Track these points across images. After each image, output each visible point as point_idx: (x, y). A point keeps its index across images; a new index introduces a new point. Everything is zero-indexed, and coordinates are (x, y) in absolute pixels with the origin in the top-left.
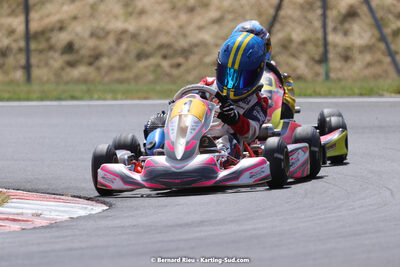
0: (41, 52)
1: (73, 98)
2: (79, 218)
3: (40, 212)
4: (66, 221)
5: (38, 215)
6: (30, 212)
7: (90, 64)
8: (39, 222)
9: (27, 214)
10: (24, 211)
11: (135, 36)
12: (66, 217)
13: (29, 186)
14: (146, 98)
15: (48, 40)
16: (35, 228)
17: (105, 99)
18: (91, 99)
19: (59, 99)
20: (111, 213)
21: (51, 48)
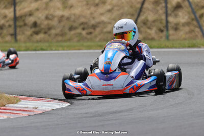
0: (20, 27)
1: (42, 49)
2: (57, 109)
3: (37, 107)
4: (50, 111)
5: (36, 108)
6: (32, 106)
7: (45, 33)
8: (37, 112)
9: (30, 108)
10: (29, 106)
11: (68, 19)
12: (50, 109)
13: (27, 94)
14: (79, 49)
15: (24, 21)
16: (35, 115)
17: (58, 50)
18: (52, 50)
19: (35, 50)
20: (72, 107)
21: (25, 25)
